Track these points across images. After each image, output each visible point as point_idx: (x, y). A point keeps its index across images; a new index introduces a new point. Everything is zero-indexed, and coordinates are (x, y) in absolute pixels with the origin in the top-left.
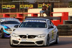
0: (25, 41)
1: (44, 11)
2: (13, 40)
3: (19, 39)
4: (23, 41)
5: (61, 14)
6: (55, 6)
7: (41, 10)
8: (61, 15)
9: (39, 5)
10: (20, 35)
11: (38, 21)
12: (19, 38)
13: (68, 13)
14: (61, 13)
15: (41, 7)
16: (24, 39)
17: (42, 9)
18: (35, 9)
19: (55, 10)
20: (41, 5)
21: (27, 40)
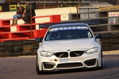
0: (66, 62)
1: (20, 15)
2: (44, 63)
3: (56, 60)
4: (62, 63)
5: (49, 18)
6: (38, 6)
7: (15, 13)
8: (48, 20)
9: (11, 6)
10: (57, 53)
11: (74, 28)
12: (54, 57)
13: (59, 16)
14: (48, 16)
15: (16, 8)
16: (64, 58)
17: (17, 13)
18: (5, 13)
19: (38, 12)
20: (15, 6)
21: (70, 60)
